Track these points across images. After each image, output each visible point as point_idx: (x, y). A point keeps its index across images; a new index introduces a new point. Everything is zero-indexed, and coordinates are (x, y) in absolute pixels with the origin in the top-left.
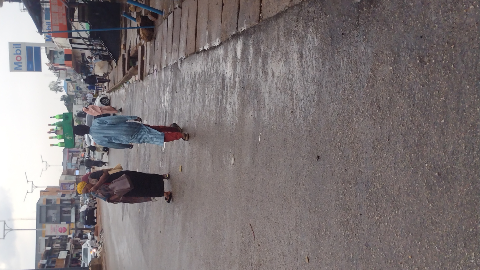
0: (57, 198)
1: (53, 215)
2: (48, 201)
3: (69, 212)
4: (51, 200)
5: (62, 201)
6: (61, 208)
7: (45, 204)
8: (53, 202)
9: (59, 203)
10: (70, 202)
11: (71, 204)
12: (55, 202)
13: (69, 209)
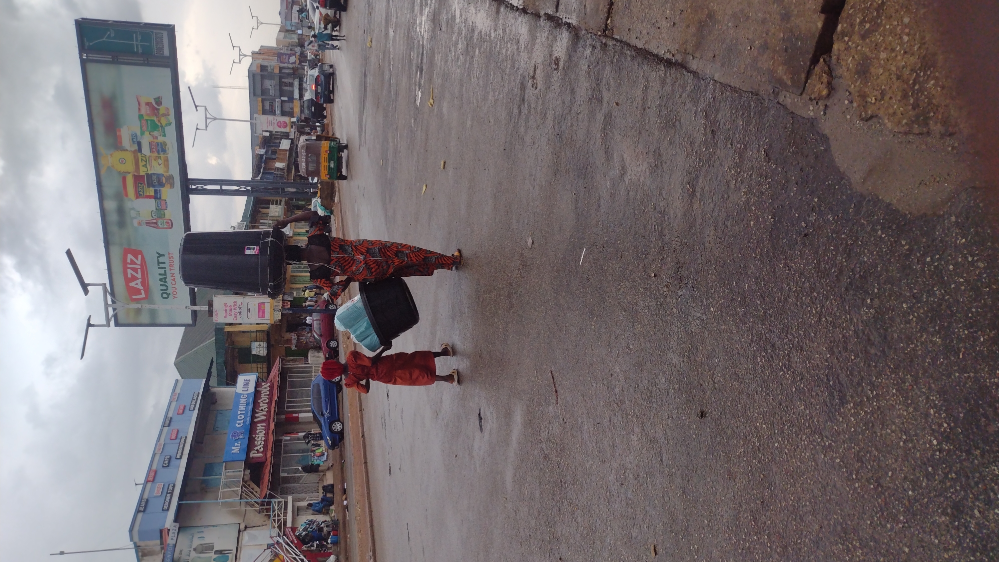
0: (273, 64)
1: (270, 87)
2: (263, 68)
3: (291, 85)
4: (267, 66)
5: (281, 69)
6: (281, 78)
7: (259, 71)
8: (269, 68)
9: (277, 71)
10: (291, 71)
11: (294, 73)
12: (272, 70)
13: (291, 81)
